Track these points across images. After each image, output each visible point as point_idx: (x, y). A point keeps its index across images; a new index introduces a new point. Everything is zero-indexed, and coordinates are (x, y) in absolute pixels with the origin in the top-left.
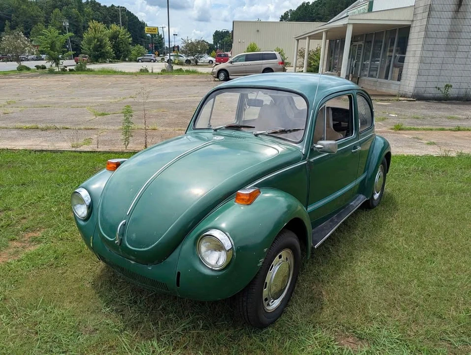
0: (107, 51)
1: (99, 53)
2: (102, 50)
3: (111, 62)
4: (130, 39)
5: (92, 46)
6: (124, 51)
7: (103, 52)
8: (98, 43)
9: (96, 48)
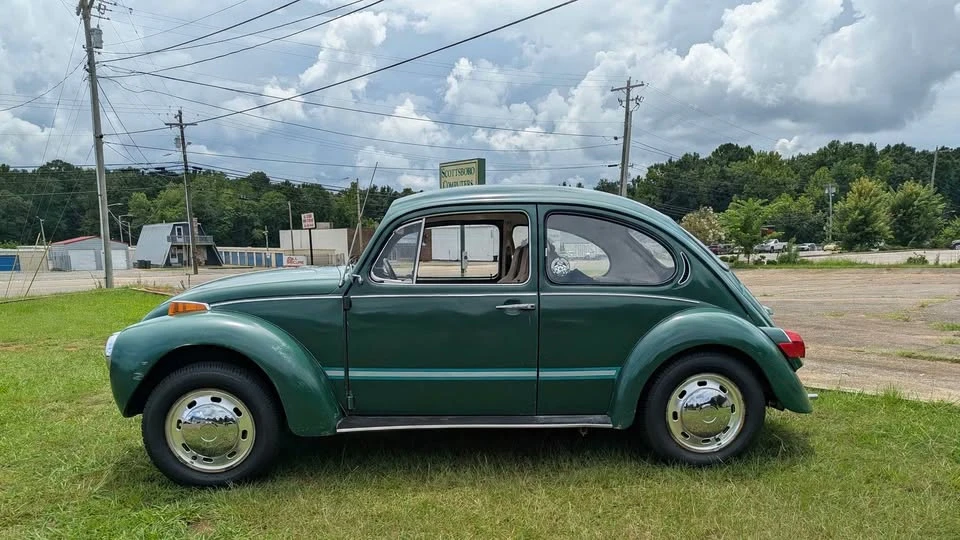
0: (877, 229)
1: (859, 234)
2: (867, 229)
3: (882, 250)
4: (940, 206)
5: (847, 223)
6: (919, 229)
7: (868, 233)
8: (860, 217)
9: (855, 227)
